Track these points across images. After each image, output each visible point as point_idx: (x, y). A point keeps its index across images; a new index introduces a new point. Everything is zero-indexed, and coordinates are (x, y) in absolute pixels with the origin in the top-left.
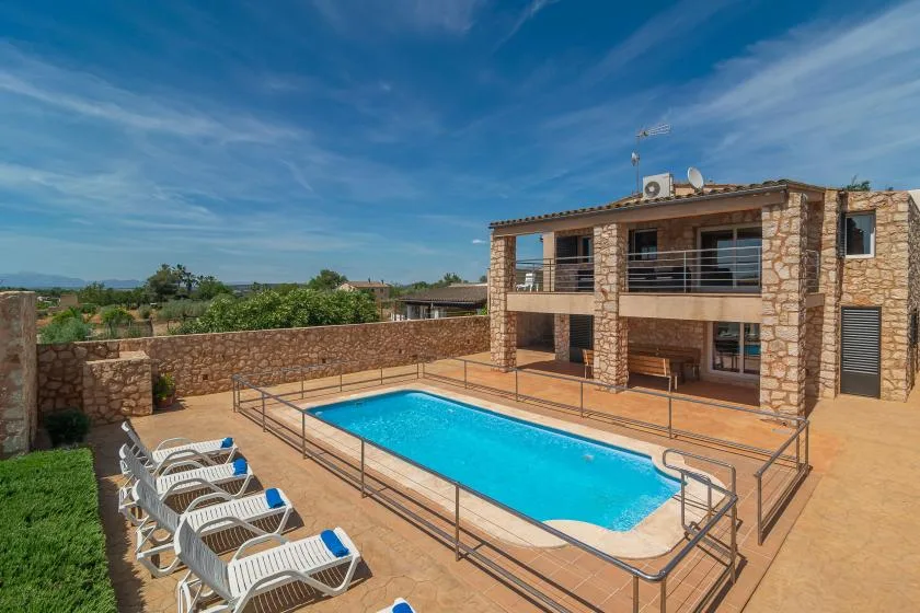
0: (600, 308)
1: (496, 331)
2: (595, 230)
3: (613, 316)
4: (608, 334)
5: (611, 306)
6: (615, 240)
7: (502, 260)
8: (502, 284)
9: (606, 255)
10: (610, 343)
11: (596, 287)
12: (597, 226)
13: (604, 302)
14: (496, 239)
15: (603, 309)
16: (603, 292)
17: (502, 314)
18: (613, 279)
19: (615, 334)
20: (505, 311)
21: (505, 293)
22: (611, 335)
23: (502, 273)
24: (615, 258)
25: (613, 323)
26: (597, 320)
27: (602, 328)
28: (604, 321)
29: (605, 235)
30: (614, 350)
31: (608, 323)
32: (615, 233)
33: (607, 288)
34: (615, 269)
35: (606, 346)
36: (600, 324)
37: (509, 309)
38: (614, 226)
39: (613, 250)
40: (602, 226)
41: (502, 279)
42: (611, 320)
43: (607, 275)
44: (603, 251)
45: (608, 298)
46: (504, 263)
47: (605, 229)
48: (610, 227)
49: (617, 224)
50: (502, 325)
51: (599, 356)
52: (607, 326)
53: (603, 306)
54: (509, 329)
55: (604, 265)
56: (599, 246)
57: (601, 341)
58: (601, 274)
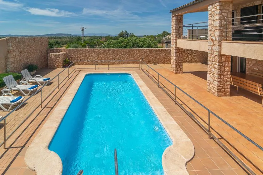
0: (210, 49)
2: (209, 7)
3: (217, 54)
4: (214, 63)
5: (216, 48)
6: (218, 12)
7: (175, 26)
8: (175, 36)
9: (214, 20)
10: (215, 68)
11: (209, 38)
12: (210, 5)
13: (212, 46)
14: (173, 17)
15: (212, 50)
16: (212, 40)
17: (174, 48)
18: (217, 33)
19: (217, 64)
20: (176, 47)
21: (176, 40)
22: (216, 64)
23: (175, 31)
24: (218, 22)
26: (209, 55)
28: (213, 56)
29: (213, 10)
30: (217, 71)
31: (214, 57)
32: (218, 8)
33: (214, 38)
34: (218, 28)
35: (213, 70)
37: (178, 47)
38: (218, 4)
40: (212, 5)
41: (175, 34)
42: (216, 56)
43: (214, 31)
44: (212, 18)
45: (214, 44)
46: (176, 27)
47: (213, 6)
48: (216, 5)
49: (219, 2)
50: (175, 53)
51: (209, 74)
52: (214, 59)
53: (212, 48)
54: (178, 55)
55: (212, 26)
56: (210, 16)
57: (211, 66)
58: (211, 31)
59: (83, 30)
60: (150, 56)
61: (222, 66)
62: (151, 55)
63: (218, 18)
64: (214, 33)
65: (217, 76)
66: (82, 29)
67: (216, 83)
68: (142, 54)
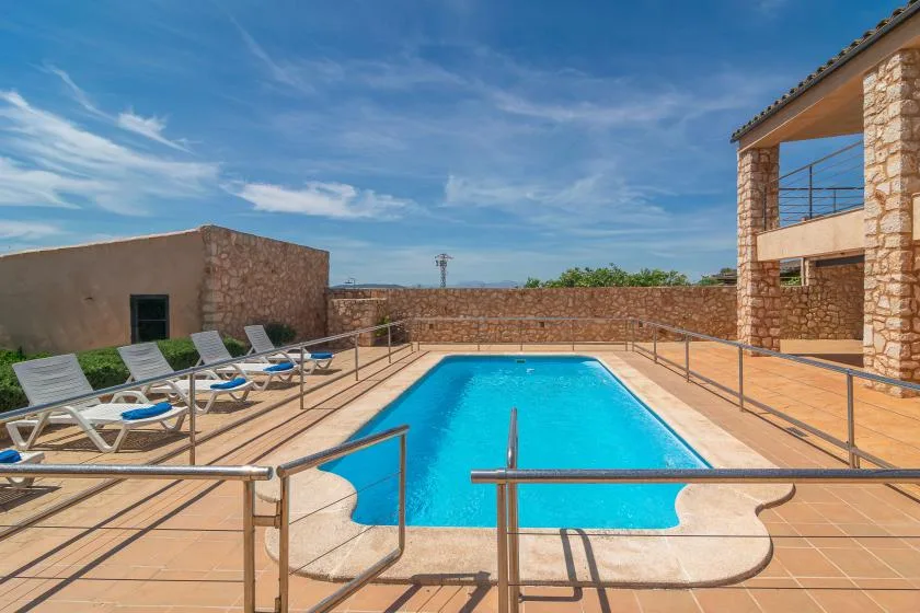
0: (873, 229)
1: (743, 293)
2: (866, 82)
3: (895, 241)
4: (886, 278)
5: (893, 222)
7: (749, 185)
8: (749, 222)
9: (883, 124)
10: (890, 295)
11: (868, 191)
12: (867, 74)
13: (880, 217)
14: (743, 155)
15: (879, 231)
16: (879, 197)
17: (749, 267)
18: (895, 166)
19: (898, 277)
20: (754, 262)
21: (754, 235)
22: (892, 280)
23: (748, 204)
24: (897, 124)
25: (896, 254)
26: (869, 255)
27: (876, 268)
28: (881, 253)
29: (881, 86)
30: (896, 306)
31: (887, 256)
32: (897, 73)
33: (884, 188)
34: (898, 146)
35: (884, 303)
36: (873, 261)
37: (760, 259)
38: (897, 58)
39: (895, 108)
40: (876, 70)
41: (749, 214)
42: (892, 249)
43: (884, 163)
44: (879, 119)
45: (887, 208)
46: (753, 189)
47: (881, 73)
48: (889, 66)
49: (903, 51)
50: (750, 283)
51: (871, 322)
52: (885, 263)
53: (879, 226)
54: (762, 290)
55: (879, 144)
56: (872, 111)
57: (876, 294)
58: (874, 164)
59: (443, 264)
60: (665, 312)
61: (915, 286)
62: (669, 309)
63: (898, 111)
64: (885, 169)
65: (897, 322)
66: (440, 259)
67: (895, 349)
68: (637, 307)
